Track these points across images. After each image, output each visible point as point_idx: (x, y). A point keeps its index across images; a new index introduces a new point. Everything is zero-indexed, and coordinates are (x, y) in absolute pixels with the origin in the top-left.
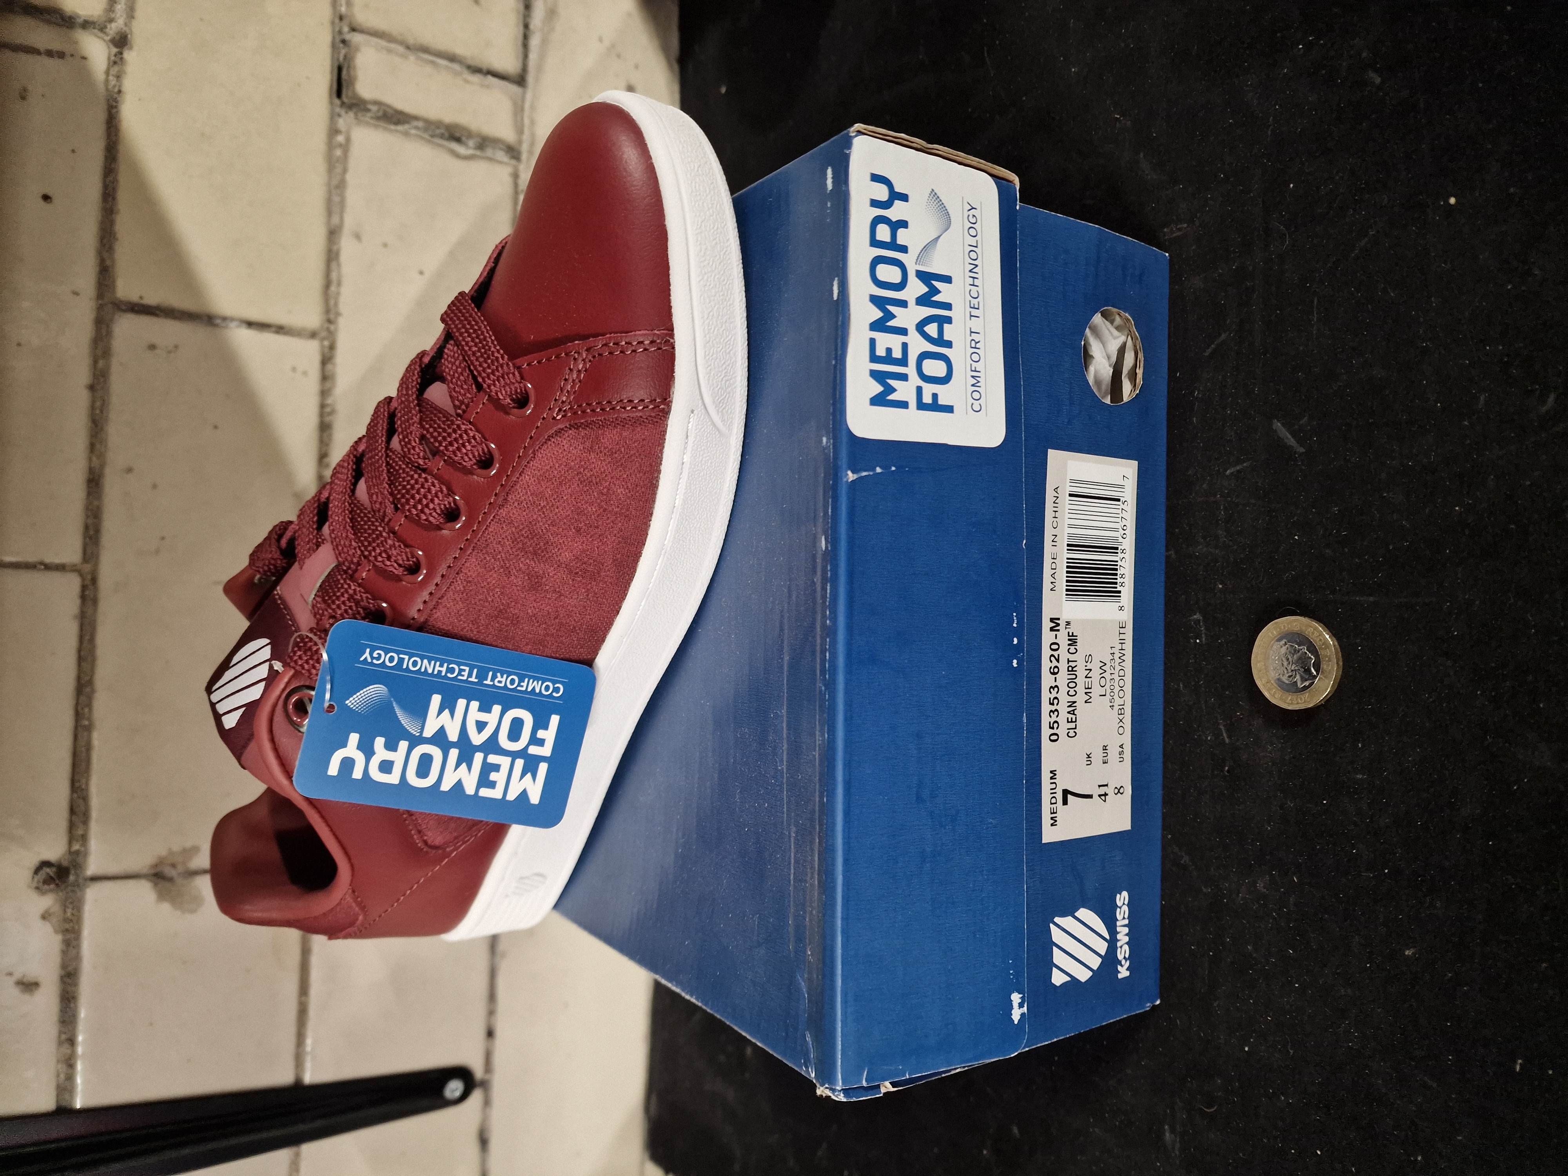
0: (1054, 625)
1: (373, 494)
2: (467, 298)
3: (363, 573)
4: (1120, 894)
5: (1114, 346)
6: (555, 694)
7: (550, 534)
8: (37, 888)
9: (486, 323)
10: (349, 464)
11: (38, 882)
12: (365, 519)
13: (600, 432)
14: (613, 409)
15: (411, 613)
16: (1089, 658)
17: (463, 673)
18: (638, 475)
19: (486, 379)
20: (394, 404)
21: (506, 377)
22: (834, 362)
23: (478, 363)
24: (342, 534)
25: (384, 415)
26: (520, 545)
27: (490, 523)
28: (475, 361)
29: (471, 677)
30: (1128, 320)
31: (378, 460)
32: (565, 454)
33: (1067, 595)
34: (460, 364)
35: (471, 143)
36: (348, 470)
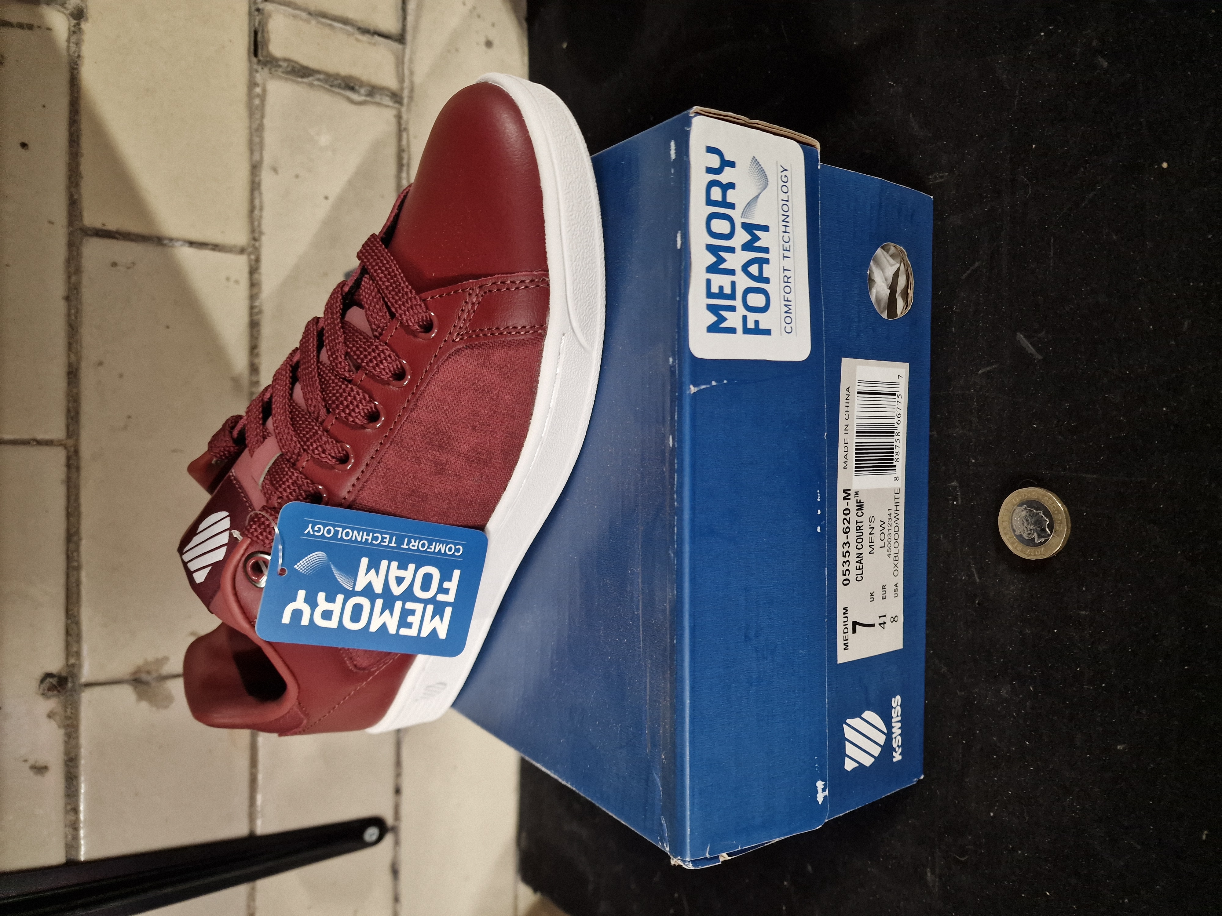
0: (846, 495)
1: (308, 399)
2: (378, 240)
3: (303, 462)
4: (895, 698)
5: (890, 272)
6: (456, 554)
7: (451, 431)
8: (43, 694)
9: (395, 262)
10: (286, 373)
11: (44, 690)
12: (303, 419)
13: (490, 351)
14: (501, 334)
15: (342, 495)
16: (872, 519)
17: (385, 540)
18: (521, 385)
19: (398, 309)
20: (321, 324)
21: (414, 308)
22: (678, 299)
23: (391, 296)
24: (284, 430)
25: (314, 334)
26: (428, 440)
27: (404, 423)
28: (388, 294)
29: (391, 543)
30: (902, 251)
31: (311, 371)
32: (462, 369)
33: (856, 471)
34: (375, 295)
36: (287, 378)
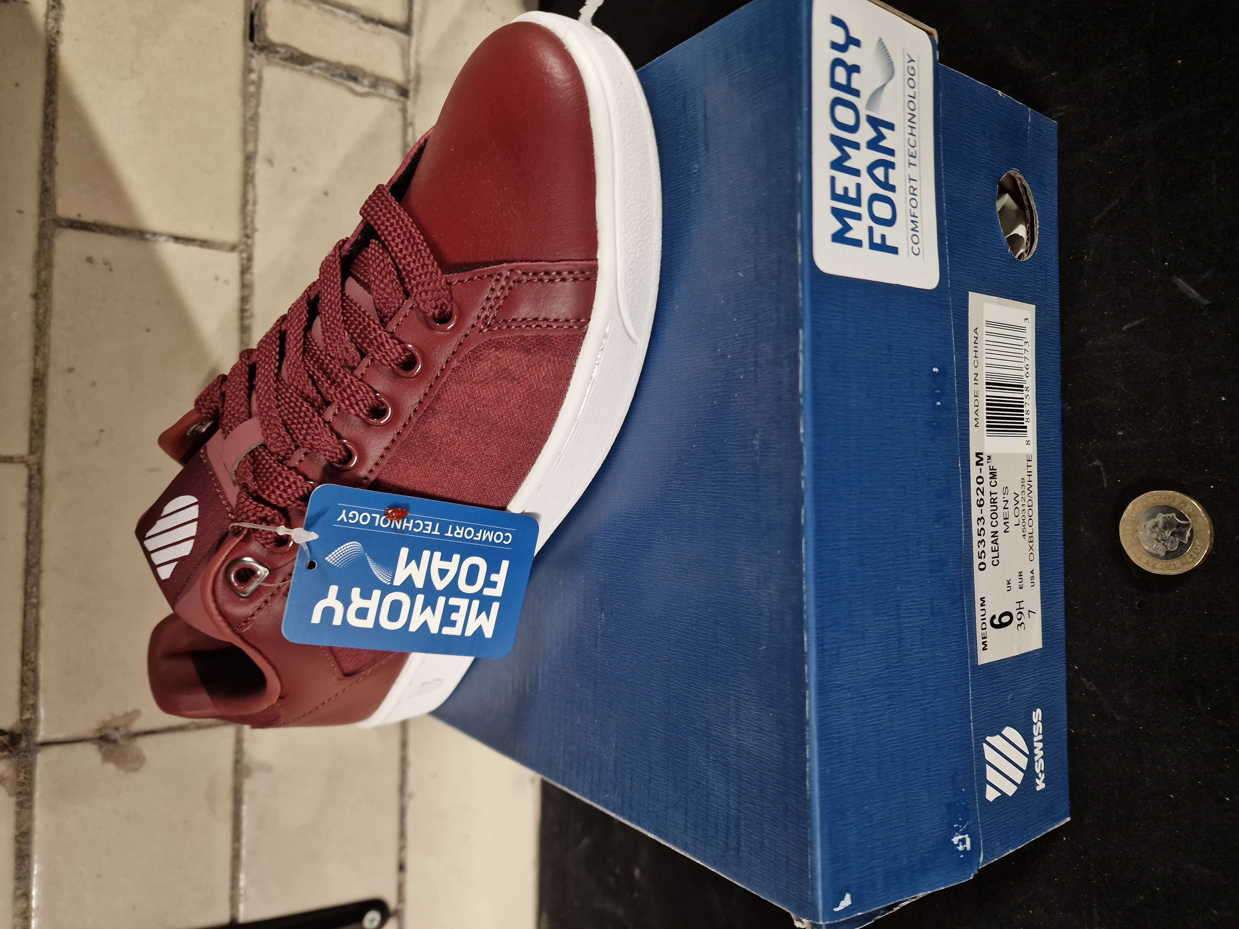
35: (366, 82)
